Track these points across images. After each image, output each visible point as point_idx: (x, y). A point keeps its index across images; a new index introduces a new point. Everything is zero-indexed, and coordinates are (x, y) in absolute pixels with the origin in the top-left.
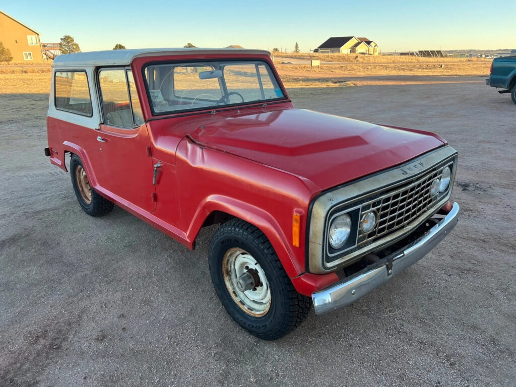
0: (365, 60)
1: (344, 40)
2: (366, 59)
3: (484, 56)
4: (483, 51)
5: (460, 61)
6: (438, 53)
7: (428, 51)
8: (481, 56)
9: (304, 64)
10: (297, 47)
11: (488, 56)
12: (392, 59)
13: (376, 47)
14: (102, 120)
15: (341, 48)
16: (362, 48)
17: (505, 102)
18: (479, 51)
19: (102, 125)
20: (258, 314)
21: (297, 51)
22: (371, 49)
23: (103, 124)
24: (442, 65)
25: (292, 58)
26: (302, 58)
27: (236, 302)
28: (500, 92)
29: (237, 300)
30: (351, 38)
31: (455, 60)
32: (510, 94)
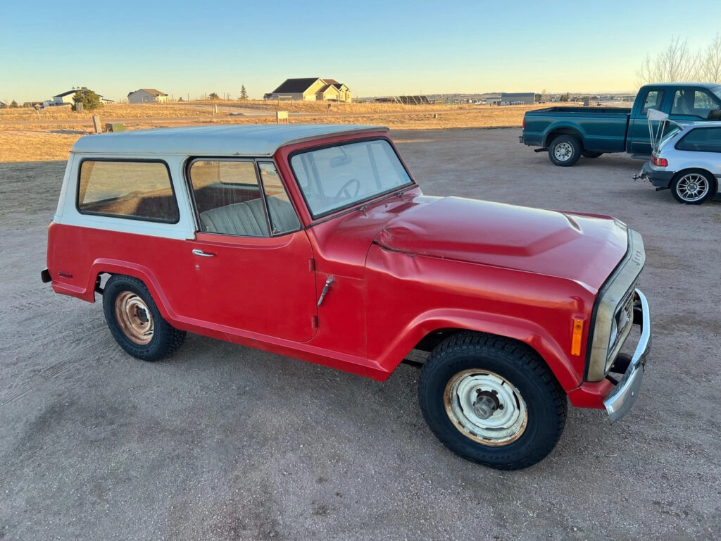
0: (339, 109)
1: (307, 83)
2: (340, 107)
3: (471, 101)
4: (469, 95)
5: (451, 109)
6: (423, 99)
7: (411, 97)
8: (468, 101)
9: (264, 116)
10: (243, 91)
11: (475, 102)
12: (373, 107)
13: (348, 92)
14: (197, 227)
15: (304, 93)
16: (330, 93)
17: (541, 162)
18: (465, 96)
19: (197, 234)
20: (500, 443)
21: (243, 97)
22: (342, 94)
23: (199, 231)
24: (435, 116)
25: (241, 107)
26: (254, 106)
27: (464, 434)
28: (536, 151)
29: (465, 432)
30: (316, 79)
31: (444, 107)
32: (547, 153)
